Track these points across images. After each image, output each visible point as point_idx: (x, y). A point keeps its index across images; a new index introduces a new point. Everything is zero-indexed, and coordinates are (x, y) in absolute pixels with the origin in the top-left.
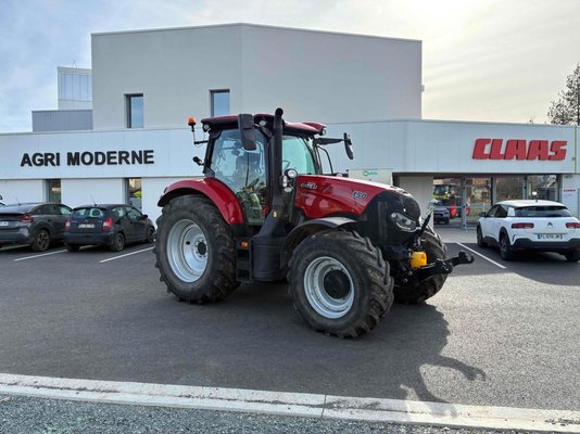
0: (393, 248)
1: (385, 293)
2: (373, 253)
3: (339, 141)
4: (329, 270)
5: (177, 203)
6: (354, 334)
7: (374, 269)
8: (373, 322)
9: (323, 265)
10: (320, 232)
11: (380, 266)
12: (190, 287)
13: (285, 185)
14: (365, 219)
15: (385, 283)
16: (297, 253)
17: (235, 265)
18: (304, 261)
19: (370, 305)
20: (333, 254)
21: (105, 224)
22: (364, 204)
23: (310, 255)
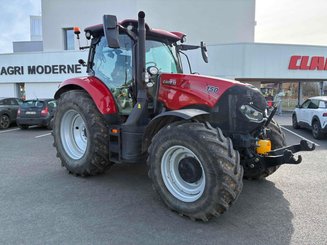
0: (242, 136)
1: (235, 182)
2: (224, 144)
3: (197, 47)
4: (183, 157)
5: (65, 97)
6: (204, 218)
7: (224, 160)
8: (223, 210)
9: (178, 152)
10: (175, 123)
11: (231, 156)
12: (76, 163)
13: (147, 80)
14: (217, 110)
15: (236, 173)
16: (155, 141)
17: (108, 147)
18: (161, 148)
19: (220, 194)
20: (186, 143)
21: (43, 112)
22: (217, 97)
23: (166, 143)
